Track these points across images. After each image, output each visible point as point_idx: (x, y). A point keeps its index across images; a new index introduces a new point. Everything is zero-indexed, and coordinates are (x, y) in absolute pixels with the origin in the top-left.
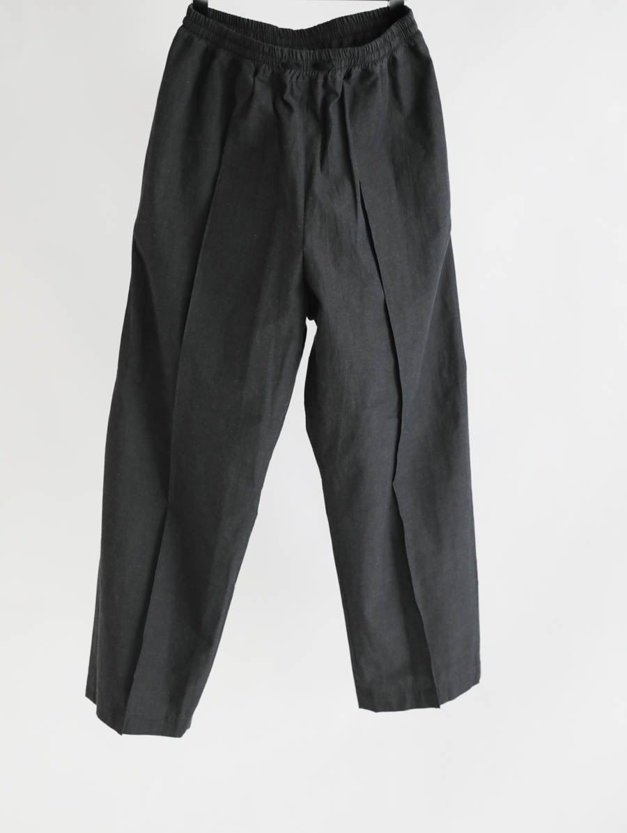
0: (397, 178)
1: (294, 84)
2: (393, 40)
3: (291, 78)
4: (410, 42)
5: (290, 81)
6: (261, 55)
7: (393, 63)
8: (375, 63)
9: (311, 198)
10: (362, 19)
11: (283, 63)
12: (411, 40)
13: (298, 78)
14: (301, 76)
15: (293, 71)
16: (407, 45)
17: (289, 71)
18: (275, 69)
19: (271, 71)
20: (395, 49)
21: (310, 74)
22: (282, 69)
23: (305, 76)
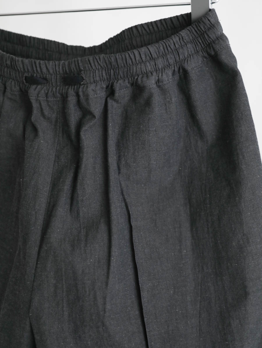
3: (37, 96)
4: (209, 50)
8: (147, 75)
11: (26, 77)
12: (210, 48)
13: (47, 95)
15: (39, 86)
17: (34, 87)
21: (60, 90)
22: (27, 84)
23: (55, 93)
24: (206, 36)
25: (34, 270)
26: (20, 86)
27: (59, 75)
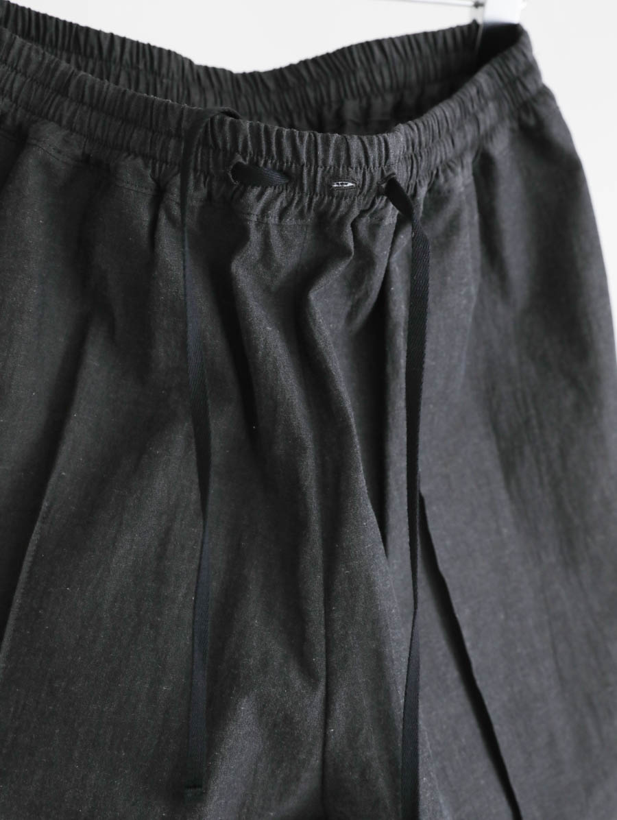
0: (508, 466)
1: (274, 232)
2: (482, 110)
3: (264, 212)
4: (524, 116)
5: (259, 223)
6: (172, 143)
7: (485, 169)
9: (343, 571)
10: (416, 52)
11: (238, 165)
12: (527, 113)
13: (283, 213)
14: (293, 211)
15: (269, 191)
16: (515, 125)
17: (256, 191)
18: (215, 184)
19: (204, 191)
20: (490, 135)
21: (320, 202)
22: (237, 183)
23: (306, 210)
24: (520, 87)
25: (323, 629)
26: (210, 186)
27: (322, 169)
